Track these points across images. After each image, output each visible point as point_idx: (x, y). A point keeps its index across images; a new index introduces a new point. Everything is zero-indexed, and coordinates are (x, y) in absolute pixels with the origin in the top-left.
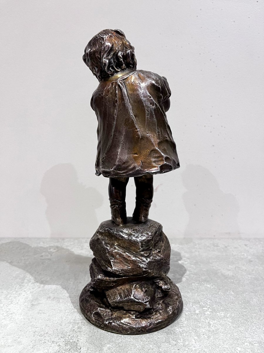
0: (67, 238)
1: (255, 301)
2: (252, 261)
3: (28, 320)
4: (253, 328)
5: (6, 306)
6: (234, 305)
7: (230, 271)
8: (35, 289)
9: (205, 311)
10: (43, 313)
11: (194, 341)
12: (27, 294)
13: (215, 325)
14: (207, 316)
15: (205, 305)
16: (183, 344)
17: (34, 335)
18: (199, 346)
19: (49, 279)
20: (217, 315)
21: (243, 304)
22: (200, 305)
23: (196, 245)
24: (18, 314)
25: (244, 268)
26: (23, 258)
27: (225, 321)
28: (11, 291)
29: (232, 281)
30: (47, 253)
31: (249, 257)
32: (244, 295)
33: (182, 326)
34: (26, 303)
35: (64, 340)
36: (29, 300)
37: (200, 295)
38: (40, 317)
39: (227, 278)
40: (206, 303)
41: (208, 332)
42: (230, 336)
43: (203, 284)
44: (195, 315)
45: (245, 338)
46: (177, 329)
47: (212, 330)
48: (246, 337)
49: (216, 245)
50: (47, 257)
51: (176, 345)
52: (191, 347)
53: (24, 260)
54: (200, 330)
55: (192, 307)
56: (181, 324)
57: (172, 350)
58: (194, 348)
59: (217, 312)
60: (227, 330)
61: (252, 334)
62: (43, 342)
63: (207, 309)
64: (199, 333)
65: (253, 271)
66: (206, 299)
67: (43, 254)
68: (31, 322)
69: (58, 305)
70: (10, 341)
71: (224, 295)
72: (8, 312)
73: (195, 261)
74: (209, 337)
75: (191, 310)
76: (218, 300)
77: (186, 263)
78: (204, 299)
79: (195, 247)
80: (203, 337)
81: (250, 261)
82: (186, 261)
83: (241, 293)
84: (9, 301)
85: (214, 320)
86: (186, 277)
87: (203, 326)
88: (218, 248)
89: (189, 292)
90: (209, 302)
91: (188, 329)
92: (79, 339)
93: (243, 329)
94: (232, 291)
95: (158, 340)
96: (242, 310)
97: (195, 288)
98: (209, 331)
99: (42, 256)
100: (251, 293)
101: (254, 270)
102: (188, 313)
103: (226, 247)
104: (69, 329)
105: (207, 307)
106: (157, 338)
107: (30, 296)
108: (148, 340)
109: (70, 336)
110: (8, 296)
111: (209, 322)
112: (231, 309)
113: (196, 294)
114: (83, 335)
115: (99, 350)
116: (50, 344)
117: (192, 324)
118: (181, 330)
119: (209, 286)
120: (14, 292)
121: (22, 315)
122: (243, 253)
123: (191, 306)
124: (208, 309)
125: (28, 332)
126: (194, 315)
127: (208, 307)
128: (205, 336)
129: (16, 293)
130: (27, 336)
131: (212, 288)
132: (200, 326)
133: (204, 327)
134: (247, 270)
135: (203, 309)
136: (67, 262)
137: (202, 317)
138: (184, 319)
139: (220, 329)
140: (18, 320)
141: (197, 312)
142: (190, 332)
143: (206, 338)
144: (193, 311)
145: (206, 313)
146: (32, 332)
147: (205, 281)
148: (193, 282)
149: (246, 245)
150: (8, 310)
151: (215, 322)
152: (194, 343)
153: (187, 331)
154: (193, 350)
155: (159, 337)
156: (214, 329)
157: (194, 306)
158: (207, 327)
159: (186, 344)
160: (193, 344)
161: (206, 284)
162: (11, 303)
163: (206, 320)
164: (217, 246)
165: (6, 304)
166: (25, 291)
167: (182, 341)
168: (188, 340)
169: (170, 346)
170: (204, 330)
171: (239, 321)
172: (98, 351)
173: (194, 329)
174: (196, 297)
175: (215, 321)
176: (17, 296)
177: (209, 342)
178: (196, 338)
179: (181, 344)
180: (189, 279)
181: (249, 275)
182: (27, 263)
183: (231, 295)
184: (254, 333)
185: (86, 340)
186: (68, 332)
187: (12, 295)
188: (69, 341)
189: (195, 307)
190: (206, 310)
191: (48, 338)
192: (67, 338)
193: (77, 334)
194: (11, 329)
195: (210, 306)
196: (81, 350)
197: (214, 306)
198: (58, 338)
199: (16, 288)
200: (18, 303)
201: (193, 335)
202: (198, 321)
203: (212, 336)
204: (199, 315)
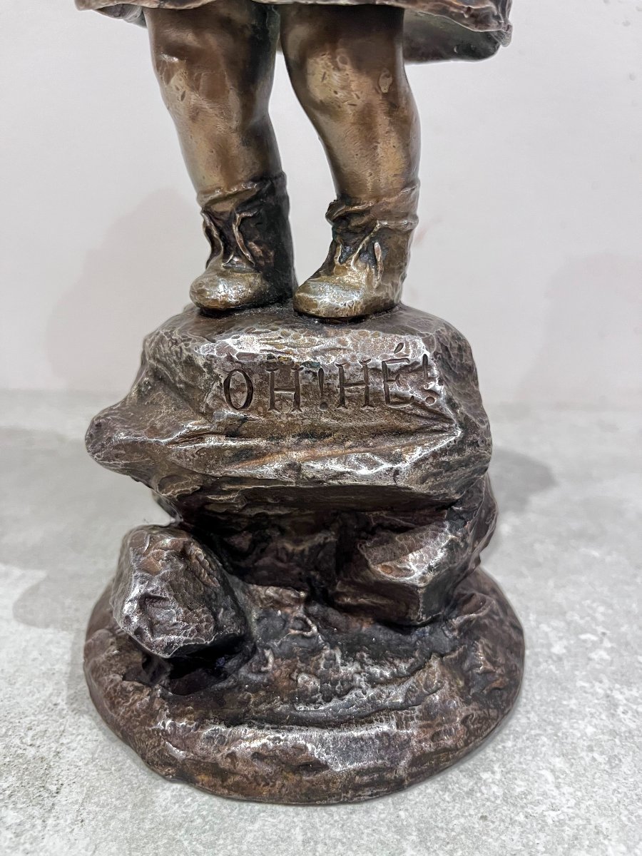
9: (589, 645)
11: (550, 777)
13: (635, 707)
14: (598, 667)
15: (588, 622)
16: (500, 793)
18: (572, 802)
22: (569, 624)
41: (606, 738)
44: (550, 662)
47: (623, 729)
51: (471, 793)
52: (539, 809)
54: (575, 725)
55: (538, 628)
57: (457, 817)
58: (553, 814)
63: (594, 638)
64: (569, 740)
74: (614, 761)
80: (588, 759)
85: (629, 684)
87: (588, 710)
90: (603, 614)
92: (64, 748)
98: (614, 733)
104: (38, 699)
105: (594, 632)
109: (31, 733)
111: (609, 692)
113: (551, 583)
117: (538, 698)
119: (596, 553)
124: (601, 641)
126: (547, 661)
127: (600, 629)
128: (596, 755)
132: (572, 711)
133: (592, 715)
135: (579, 639)
137: (577, 673)
141: (558, 649)
142: (533, 732)
143: (602, 767)
144: (542, 646)
145: (593, 655)
147: (581, 535)
152: (550, 788)
154: (550, 821)
156: (633, 726)
157: (544, 627)
158: (603, 716)
159: (518, 790)
160: (544, 794)
161: (587, 547)
163: (597, 684)
168: (524, 771)
169: (447, 797)
172: (130, 807)
173: (550, 723)
175: (635, 690)
177: (615, 785)
178: (559, 763)
179: (495, 788)
185: (93, 754)
186: (30, 711)
188: (20, 751)
190: (594, 643)
192: (17, 741)
193: (61, 724)
195: (608, 629)
196: (59, 797)
197: (623, 629)
201: (544, 749)
202: (562, 689)
203: (629, 759)
204: (565, 662)
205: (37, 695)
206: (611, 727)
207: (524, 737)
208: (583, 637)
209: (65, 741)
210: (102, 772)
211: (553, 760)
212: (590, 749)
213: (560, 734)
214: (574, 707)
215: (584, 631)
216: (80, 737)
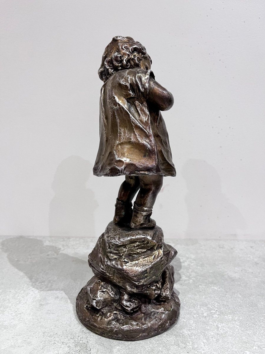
0: (73, 237)
1: (262, 304)
2: (258, 264)
3: (37, 320)
4: (261, 332)
5: (15, 305)
6: (242, 309)
7: (236, 273)
8: (43, 288)
9: (213, 313)
10: (52, 313)
11: (203, 344)
12: (35, 294)
13: (223, 328)
14: (215, 319)
15: (213, 307)
16: (191, 347)
17: (43, 336)
18: (208, 349)
19: (56, 278)
20: (225, 318)
21: (250, 307)
22: (208, 308)
23: (201, 246)
24: (27, 314)
25: (250, 270)
26: (29, 256)
27: (233, 324)
28: (19, 290)
29: (239, 283)
30: (53, 252)
31: (256, 260)
32: (251, 298)
33: (190, 328)
34: (35, 303)
35: (73, 341)
36: (37, 300)
37: (207, 298)
38: (49, 317)
39: (234, 280)
40: (213, 305)
41: (216, 335)
42: (238, 339)
43: (209, 286)
44: (203, 318)
45: (253, 342)
46: (186, 332)
47: (220, 333)
48: (255, 340)
49: (221, 246)
50: (53, 256)
51: (185, 347)
52: (200, 350)
53: (31, 258)
54: (209, 333)
56: (190, 327)
57: (182, 352)
59: (225, 315)
60: (235, 333)
61: (260, 338)
62: (53, 342)
63: (214, 312)
64: (207, 336)
65: (259, 273)
66: (213, 302)
67: (50, 253)
68: (40, 322)
69: (66, 305)
70: (19, 341)
71: (232, 298)
72: (16, 311)
73: (200, 263)
74: (218, 340)
75: (199, 312)
76: (225, 303)
77: (193, 264)
78: (212, 302)
79: (201, 248)
80: (211, 340)
81: (257, 264)
82: (192, 263)
83: (249, 296)
84: (17, 300)
85: (222, 323)
86: (193, 279)
87: (212, 329)
88: (224, 249)
89: (196, 294)
90: (217, 305)
91: (197, 332)
93: (251, 333)
94: (239, 294)
95: (167, 342)
96: (250, 313)
97: (202, 290)
98: (218, 334)
99: (48, 255)
100: (257, 296)
101: (261, 273)
102: (196, 316)
103: (232, 249)
105: (214, 310)
106: (166, 340)
107: (39, 296)
108: (157, 342)
109: (79, 338)
110: (16, 296)
111: (217, 325)
112: (239, 312)
113: (204, 297)
114: (92, 336)
115: (109, 352)
116: (60, 345)
117: (200, 326)
118: (190, 332)
119: (216, 288)
120: (22, 292)
121: (31, 315)
122: (249, 256)
123: (199, 308)
124: (216, 312)
125: (37, 332)
126: (202, 318)
127: (216, 309)
129: (23, 293)
130: (36, 337)
131: (220, 291)
132: (208, 329)
134: (254, 272)
135: (210, 312)
136: (73, 261)
137: (210, 320)
138: (193, 322)
139: (229, 332)
140: (27, 320)
141: (205, 315)
142: (199, 334)
143: (215, 341)
144: (201, 314)
145: (214, 316)
146: (41, 333)
147: (212, 283)
148: (200, 285)
149: (252, 247)
150: (17, 310)
151: (223, 325)
152: (203, 346)
153: (196, 334)
154: (203, 353)
155: (168, 339)
156: (223, 332)
158: (216, 330)
159: (196, 347)
160: (201, 347)
161: (213, 286)
162: (20, 303)
163: (215, 323)
164: (223, 248)
165: (15, 304)
166: (33, 291)
167: (191, 344)
168: (197, 343)
169: (179, 348)
170: (212, 334)
171: (247, 324)
173: (203, 332)
174: (203, 299)
176: (25, 295)
177: (217, 345)
178: (205, 341)
179: (190, 346)
180: (196, 281)
181: (256, 278)
182: (34, 261)
183: (239, 297)
184: (262, 337)
185: (96, 341)
186: (77, 333)
187: (20, 295)
188: (78, 342)
189: (203, 310)
190: (214, 313)
191: (57, 339)
192: (77, 340)
193: (86, 335)
194: (20, 329)
195: (218, 309)
196: (91, 351)
197: (222, 309)
198: (68, 339)
199: (23, 288)
200: (26, 303)
201: (201, 338)
202: (206, 324)
203: (221, 340)
204: (207, 318)
205: (78, 329)
206: (217, 333)
207: (197, 336)
208: (211, 311)
209: (88, 339)
210: (99, 346)
211: (203, 340)
212: (212, 338)
213: (205, 335)
214: (209, 329)
215: (212, 310)
216: (91, 338)
